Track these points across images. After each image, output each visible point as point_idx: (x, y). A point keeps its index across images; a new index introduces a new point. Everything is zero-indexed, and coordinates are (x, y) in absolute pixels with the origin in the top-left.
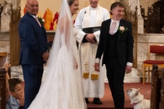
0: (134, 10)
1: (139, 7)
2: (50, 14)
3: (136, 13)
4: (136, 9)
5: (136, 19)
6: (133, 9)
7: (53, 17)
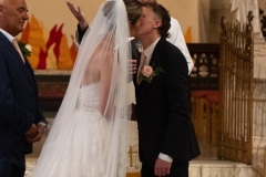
0: (245, 20)
1: (256, 13)
2: (39, 30)
3: (248, 29)
4: (250, 17)
5: (249, 42)
6: (241, 18)
7: (46, 37)
